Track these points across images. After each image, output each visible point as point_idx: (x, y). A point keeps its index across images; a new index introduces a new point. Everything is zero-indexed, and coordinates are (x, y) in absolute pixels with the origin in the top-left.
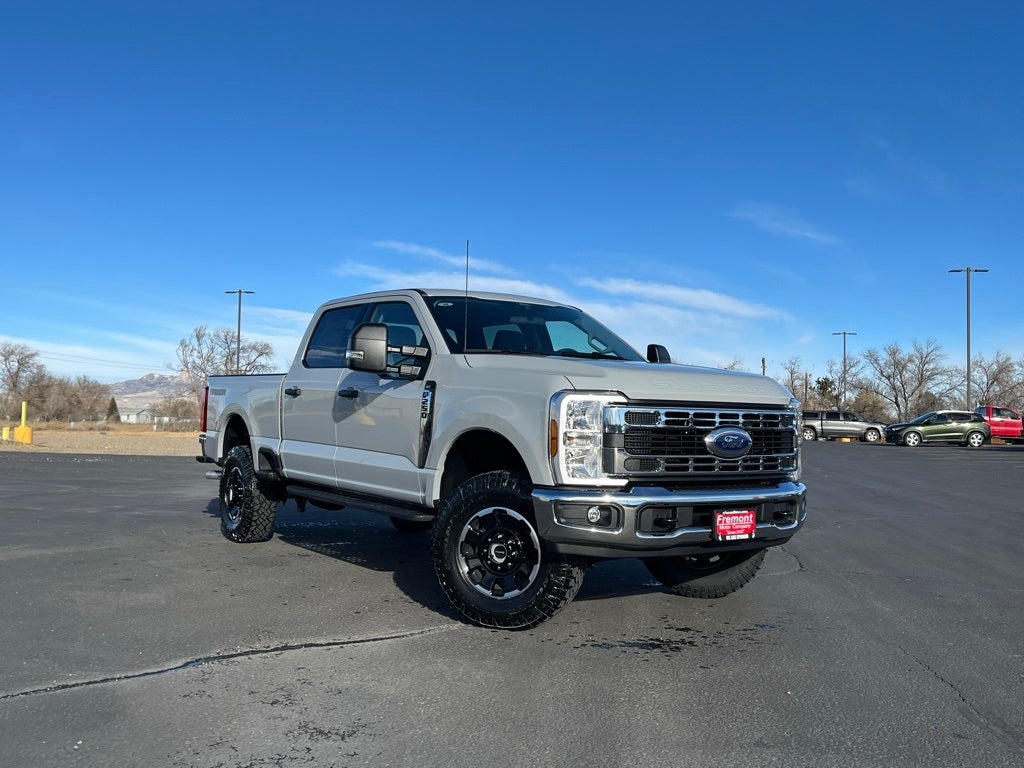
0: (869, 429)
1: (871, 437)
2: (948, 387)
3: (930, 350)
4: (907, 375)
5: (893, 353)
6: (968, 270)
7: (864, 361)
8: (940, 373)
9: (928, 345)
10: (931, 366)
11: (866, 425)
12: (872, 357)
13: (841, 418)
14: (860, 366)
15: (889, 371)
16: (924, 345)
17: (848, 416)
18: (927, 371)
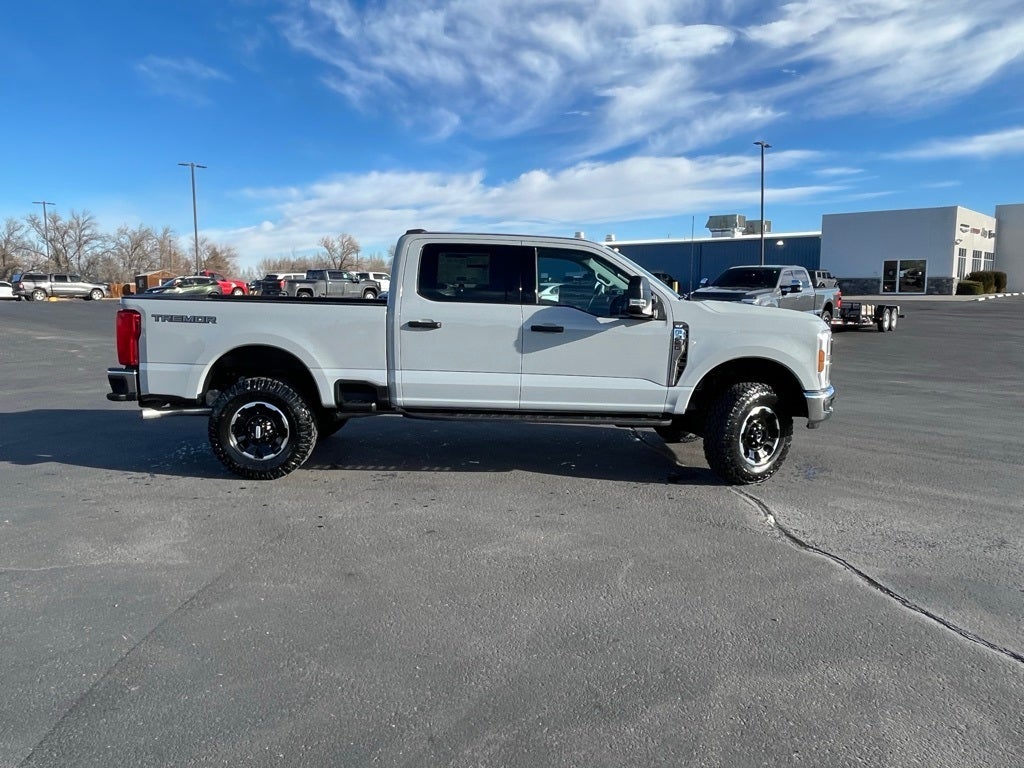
0: (94, 289)
1: (96, 296)
2: (103, 250)
3: (86, 218)
4: (67, 240)
5: (55, 220)
6: (192, 165)
7: (27, 225)
8: (96, 239)
9: (84, 214)
10: (87, 232)
11: (91, 286)
12: (33, 222)
13: (69, 280)
14: (24, 229)
15: (51, 234)
16: (81, 215)
17: (74, 278)
18: (84, 236)
